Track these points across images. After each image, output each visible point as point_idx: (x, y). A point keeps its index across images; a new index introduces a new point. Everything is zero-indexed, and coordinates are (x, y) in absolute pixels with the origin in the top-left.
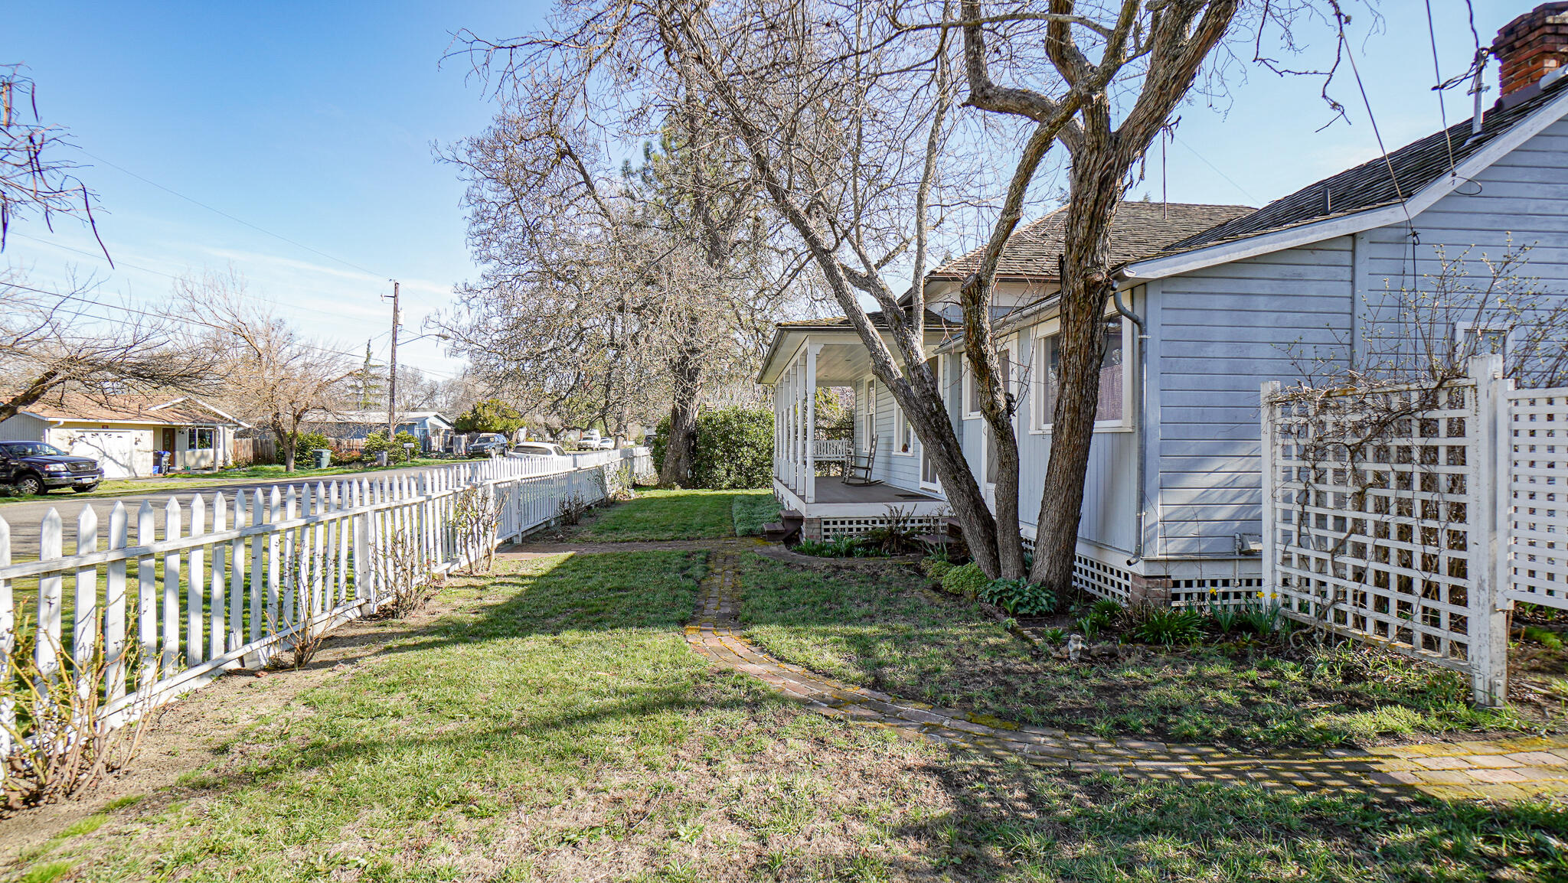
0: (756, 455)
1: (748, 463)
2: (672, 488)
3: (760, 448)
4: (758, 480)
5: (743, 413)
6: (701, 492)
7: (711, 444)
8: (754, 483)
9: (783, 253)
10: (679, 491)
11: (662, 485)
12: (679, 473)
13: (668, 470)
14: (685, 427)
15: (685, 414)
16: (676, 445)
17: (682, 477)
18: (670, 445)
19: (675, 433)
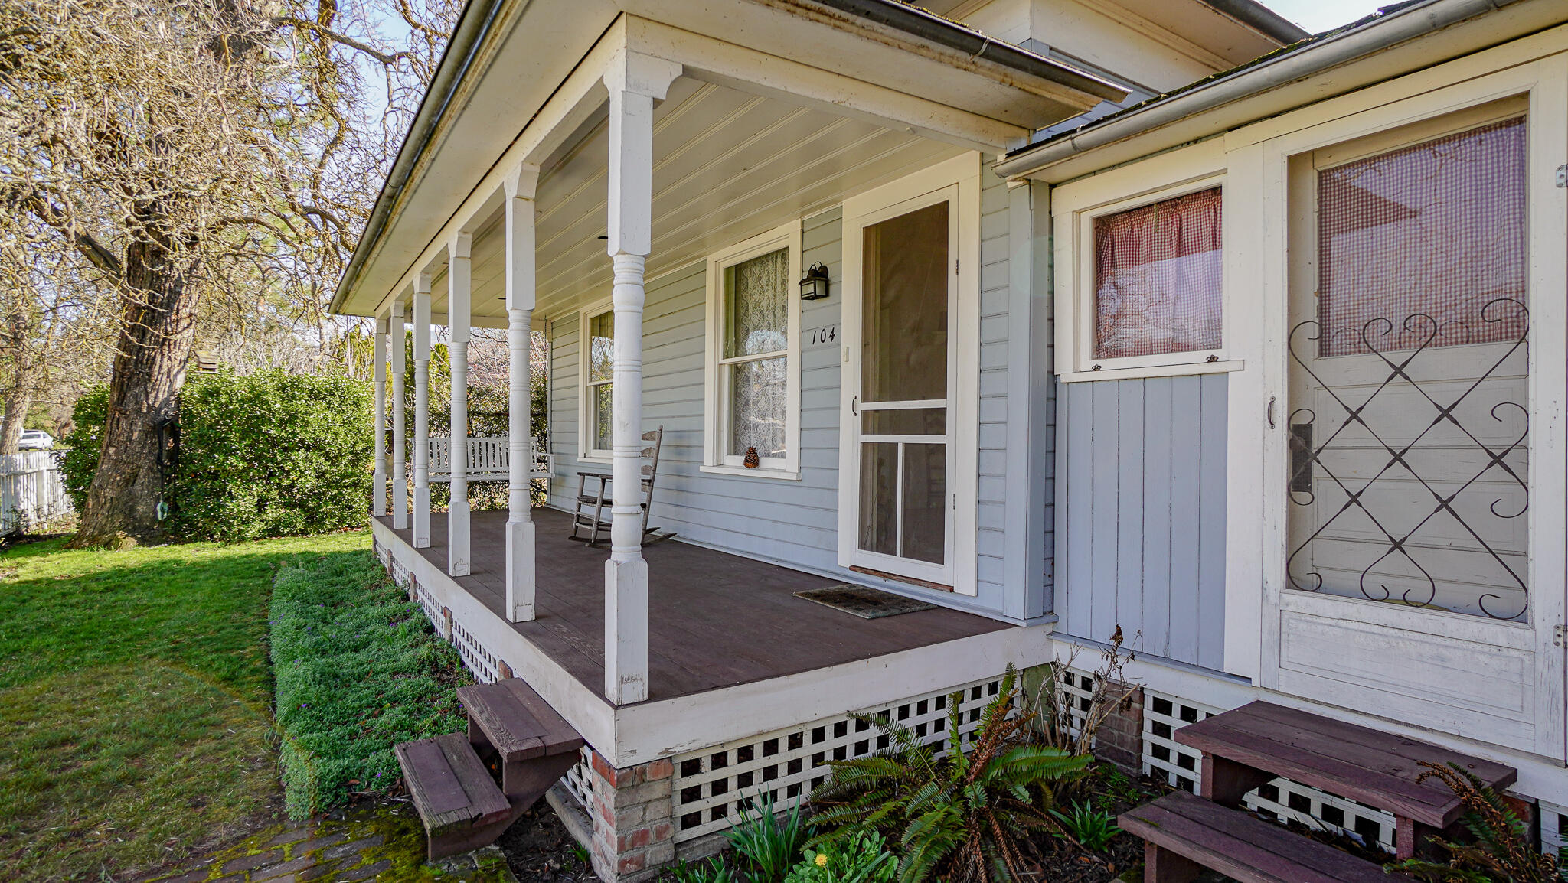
0: (326, 466)
1: (309, 482)
2: (110, 544)
3: (333, 451)
4: (331, 515)
5: (296, 383)
6: (189, 553)
7: (216, 443)
8: (321, 522)
9: (386, 61)
10: (131, 554)
11: (83, 538)
12: (132, 509)
13: (105, 504)
14: (150, 407)
15: (150, 381)
16: (126, 449)
17: (141, 521)
18: (107, 447)
19: (123, 422)
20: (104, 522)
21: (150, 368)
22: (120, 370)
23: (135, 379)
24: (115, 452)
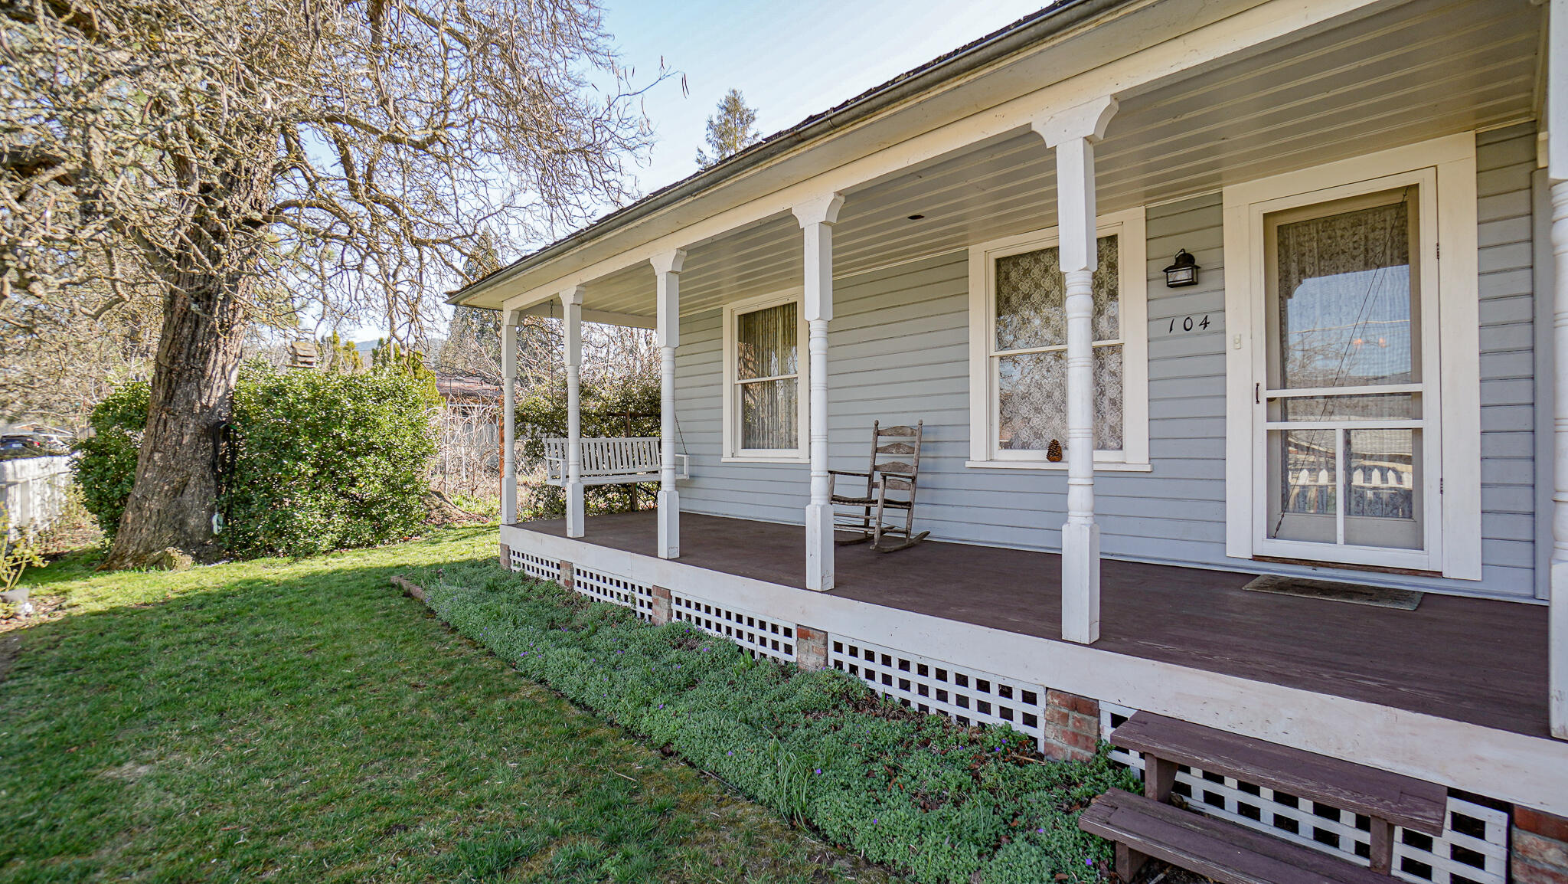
2: (162, 563)
10: (188, 575)
11: (125, 557)
12: (183, 523)
13: (150, 517)
14: (203, 407)
15: (203, 378)
16: (175, 454)
17: (192, 535)
18: (152, 453)
19: (171, 424)
20: (149, 539)
21: (204, 363)
22: (167, 364)
23: (186, 375)
24: (161, 458)
